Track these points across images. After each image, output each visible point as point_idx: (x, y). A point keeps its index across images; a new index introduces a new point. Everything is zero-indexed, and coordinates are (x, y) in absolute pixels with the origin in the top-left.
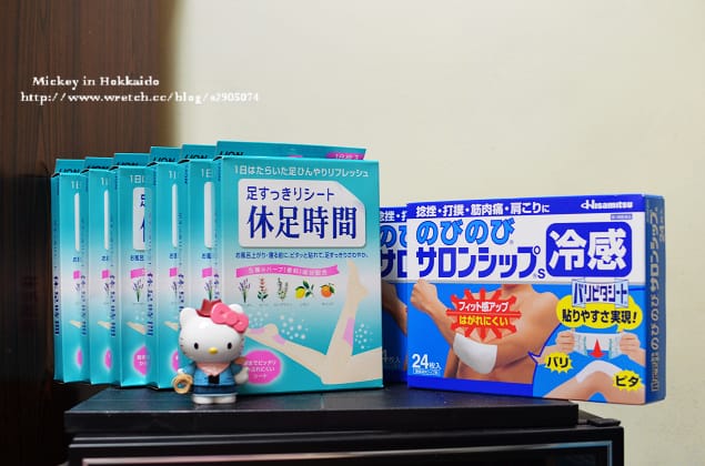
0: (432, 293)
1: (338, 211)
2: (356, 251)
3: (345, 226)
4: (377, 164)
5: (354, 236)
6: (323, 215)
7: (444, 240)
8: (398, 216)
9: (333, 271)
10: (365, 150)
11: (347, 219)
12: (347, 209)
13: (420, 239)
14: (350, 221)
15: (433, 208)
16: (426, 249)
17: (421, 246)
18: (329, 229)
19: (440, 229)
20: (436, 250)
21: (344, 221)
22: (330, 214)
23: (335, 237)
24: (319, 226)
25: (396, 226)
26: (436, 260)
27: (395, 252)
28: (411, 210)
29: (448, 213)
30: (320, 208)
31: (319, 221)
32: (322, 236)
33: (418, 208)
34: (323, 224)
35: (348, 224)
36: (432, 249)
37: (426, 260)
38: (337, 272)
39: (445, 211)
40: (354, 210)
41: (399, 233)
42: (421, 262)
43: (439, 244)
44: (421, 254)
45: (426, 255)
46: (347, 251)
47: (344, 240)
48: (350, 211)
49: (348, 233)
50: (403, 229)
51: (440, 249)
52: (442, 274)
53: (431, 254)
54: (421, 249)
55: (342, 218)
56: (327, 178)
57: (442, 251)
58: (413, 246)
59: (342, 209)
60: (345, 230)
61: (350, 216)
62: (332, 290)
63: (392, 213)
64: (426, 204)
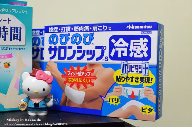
0: (55, 67)
1: (13, 29)
2: (21, 47)
3: (16, 35)
4: (32, 8)
5: (20, 40)
6: (6, 30)
7: (61, 43)
8: (41, 33)
9: (10, 56)
10: (27, 2)
11: (17, 32)
12: (17, 28)
13: (50, 42)
14: (19, 33)
15: (57, 28)
16: (53, 47)
17: (51, 45)
18: (8, 37)
19: (59, 38)
20: (58, 47)
21: (16, 33)
22: (9, 30)
23: (11, 40)
24: (4, 35)
25: (40, 37)
26: (57, 52)
27: (40, 48)
28: (47, 29)
29: (63, 30)
30: (4, 27)
31: (4, 33)
32: (5, 40)
33: (50, 28)
34: (5, 34)
35: (17, 35)
36: (55, 47)
37: (53, 52)
38: (12, 57)
39: (62, 30)
40: (21, 28)
41: (41, 40)
42: (50, 53)
43: (58, 45)
44: (50, 49)
45: (53, 49)
46: (17, 47)
47: (15, 42)
48: (19, 29)
49: (17, 39)
50: (43, 38)
51: (59, 47)
52: (60, 58)
53: (55, 49)
54: (50, 47)
55: (14, 32)
56: (8, 13)
57: (60, 48)
58: (47, 45)
59: (15, 28)
60: (16, 37)
61: (19, 31)
62: (9, 65)
63: (39, 31)
64: (53, 27)
